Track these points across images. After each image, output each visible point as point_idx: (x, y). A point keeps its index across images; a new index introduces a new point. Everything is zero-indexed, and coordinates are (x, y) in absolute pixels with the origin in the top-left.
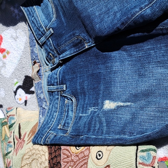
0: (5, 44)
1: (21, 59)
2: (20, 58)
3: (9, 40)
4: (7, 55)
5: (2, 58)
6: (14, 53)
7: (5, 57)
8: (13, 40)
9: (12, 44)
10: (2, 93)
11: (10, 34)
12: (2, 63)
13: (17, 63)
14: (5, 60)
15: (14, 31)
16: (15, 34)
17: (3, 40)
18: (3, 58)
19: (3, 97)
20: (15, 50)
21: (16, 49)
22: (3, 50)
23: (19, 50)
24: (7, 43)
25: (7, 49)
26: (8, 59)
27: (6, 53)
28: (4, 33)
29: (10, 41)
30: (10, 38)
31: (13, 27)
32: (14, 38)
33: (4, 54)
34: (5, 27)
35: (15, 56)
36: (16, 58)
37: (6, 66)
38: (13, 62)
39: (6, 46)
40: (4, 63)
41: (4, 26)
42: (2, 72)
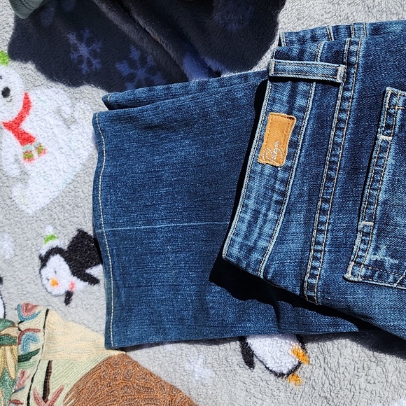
0: (35, 124)
1: (75, 183)
2: (72, 178)
3: (48, 118)
4: (35, 154)
5: (21, 157)
6: (58, 158)
7: (28, 157)
8: (61, 123)
9: (56, 131)
10: (7, 246)
11: (55, 103)
12: (19, 171)
13: (61, 188)
14: (27, 166)
15: (69, 102)
16: (69, 109)
17: (31, 111)
18: (25, 158)
19: (7, 257)
20: (63, 151)
21: (66, 149)
22: (26, 136)
23: (73, 156)
24: (43, 124)
25: (40, 139)
26: (38, 165)
27: (33, 148)
28: (38, 92)
29: (52, 121)
30: (52, 114)
31: (66, 89)
32: (65, 120)
33: (29, 150)
34: (41, 78)
35: (61, 166)
36: (62, 173)
37: (30, 181)
38: (50, 179)
39: (38, 129)
40: (24, 173)
41: (39, 74)
42: (16, 194)
